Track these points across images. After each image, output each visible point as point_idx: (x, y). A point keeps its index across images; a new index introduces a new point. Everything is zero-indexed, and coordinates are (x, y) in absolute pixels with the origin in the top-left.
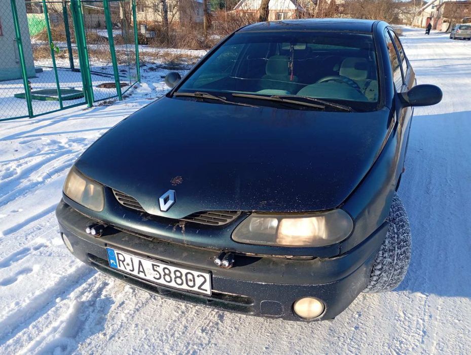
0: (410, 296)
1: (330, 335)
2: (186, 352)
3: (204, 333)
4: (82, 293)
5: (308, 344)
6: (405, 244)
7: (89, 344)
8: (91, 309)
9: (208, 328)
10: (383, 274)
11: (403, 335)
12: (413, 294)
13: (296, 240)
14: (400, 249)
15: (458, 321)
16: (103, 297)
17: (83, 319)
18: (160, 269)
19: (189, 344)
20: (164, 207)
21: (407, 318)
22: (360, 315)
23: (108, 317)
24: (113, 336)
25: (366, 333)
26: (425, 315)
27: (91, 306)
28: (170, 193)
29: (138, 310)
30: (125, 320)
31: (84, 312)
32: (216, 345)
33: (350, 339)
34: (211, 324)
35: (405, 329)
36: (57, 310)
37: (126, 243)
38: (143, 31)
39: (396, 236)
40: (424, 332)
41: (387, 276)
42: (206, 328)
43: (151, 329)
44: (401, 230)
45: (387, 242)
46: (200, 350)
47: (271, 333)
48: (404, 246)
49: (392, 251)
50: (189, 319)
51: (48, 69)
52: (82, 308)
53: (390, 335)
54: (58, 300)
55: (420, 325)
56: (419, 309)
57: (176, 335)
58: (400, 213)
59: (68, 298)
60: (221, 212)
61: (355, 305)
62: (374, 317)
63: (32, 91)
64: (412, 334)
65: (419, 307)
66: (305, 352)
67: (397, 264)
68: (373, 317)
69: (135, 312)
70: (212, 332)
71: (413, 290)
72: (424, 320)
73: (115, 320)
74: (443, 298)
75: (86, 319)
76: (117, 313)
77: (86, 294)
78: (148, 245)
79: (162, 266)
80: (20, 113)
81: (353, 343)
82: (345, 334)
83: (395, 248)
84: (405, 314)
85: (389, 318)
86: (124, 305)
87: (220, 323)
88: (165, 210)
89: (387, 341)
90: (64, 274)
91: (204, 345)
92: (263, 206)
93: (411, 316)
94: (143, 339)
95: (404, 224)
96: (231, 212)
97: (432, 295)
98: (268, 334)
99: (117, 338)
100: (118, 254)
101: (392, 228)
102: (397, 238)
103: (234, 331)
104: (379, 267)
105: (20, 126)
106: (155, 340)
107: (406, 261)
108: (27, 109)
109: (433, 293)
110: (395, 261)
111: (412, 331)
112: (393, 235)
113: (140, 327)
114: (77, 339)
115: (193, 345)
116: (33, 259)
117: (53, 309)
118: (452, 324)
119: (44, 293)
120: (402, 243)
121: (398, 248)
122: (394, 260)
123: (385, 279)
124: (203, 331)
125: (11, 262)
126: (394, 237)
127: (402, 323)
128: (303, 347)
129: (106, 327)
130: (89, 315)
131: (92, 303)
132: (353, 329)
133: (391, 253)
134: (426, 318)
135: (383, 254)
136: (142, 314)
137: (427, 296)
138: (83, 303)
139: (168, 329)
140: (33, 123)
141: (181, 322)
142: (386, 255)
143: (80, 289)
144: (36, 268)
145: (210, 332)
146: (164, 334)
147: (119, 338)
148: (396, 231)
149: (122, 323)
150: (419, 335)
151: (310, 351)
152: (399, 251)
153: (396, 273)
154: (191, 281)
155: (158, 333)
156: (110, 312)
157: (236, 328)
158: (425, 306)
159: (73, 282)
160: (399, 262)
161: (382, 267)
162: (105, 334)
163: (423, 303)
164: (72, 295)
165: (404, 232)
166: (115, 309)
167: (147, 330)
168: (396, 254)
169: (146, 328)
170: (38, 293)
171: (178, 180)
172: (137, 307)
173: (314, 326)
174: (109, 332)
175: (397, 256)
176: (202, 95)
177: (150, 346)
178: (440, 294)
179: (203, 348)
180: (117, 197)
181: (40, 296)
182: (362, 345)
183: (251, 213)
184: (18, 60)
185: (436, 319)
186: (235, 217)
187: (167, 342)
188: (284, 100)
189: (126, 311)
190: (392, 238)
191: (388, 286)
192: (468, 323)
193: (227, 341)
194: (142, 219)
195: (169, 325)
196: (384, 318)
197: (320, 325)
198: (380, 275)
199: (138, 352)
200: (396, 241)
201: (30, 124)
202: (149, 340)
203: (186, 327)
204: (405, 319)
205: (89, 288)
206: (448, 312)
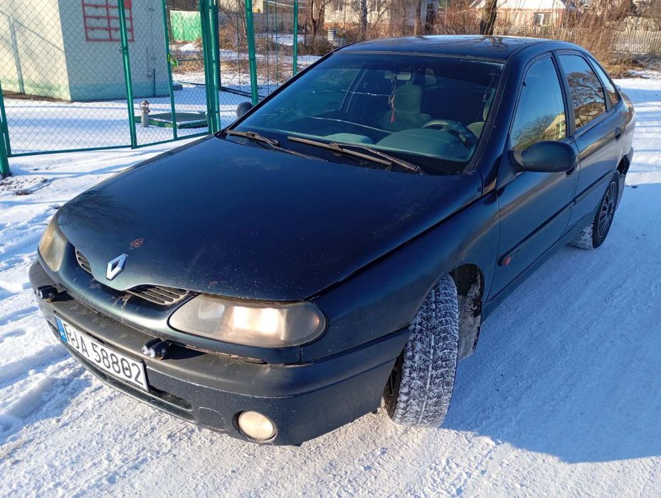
0: (473, 441)
1: (325, 470)
2: (134, 458)
3: (169, 440)
4: (62, 369)
5: (289, 477)
6: (444, 363)
7: (36, 428)
8: (62, 388)
9: (178, 434)
10: (411, 401)
11: (426, 489)
12: (478, 438)
13: (240, 334)
14: (436, 370)
15: (519, 486)
16: (82, 377)
17: (45, 398)
18: (98, 349)
19: (144, 449)
20: (110, 274)
21: (447, 468)
22: (383, 453)
23: (74, 402)
24: (67, 424)
25: (376, 477)
26: (477, 468)
27: (64, 385)
28: (121, 258)
29: (111, 399)
30: (90, 408)
31: (52, 390)
32: (175, 456)
33: (349, 480)
34: (185, 431)
35: (435, 481)
36: (25, 383)
37: (73, 313)
38: (330, 38)
39: (432, 351)
40: (459, 491)
41: (418, 405)
42: (176, 434)
43: (112, 424)
44: (441, 344)
45: (417, 358)
46: (152, 459)
47: (250, 455)
48: (442, 367)
49: (424, 371)
50: (163, 420)
51: (191, 86)
52: (51, 386)
53: (407, 485)
54: (31, 372)
55: (460, 480)
56: (472, 459)
57: (137, 436)
58: (446, 321)
59: (43, 372)
60: (170, 289)
61: (386, 439)
62: (402, 458)
63: (149, 114)
64: (440, 490)
65: (475, 457)
66: (279, 485)
67: (430, 390)
68: (400, 458)
69: (106, 400)
70: (180, 439)
71: (481, 433)
72: (469, 475)
73: (80, 406)
74: (520, 450)
75: (50, 400)
76: (86, 399)
77: (66, 370)
78: (93, 318)
79: (100, 346)
80: (121, 141)
81: (349, 486)
82: (346, 473)
83: (428, 367)
84: (448, 462)
85: (422, 463)
86: (101, 390)
87: (197, 430)
88: (110, 278)
89: (398, 493)
90: (53, 343)
91: (161, 454)
92: (212, 287)
93: (454, 466)
94: (95, 434)
95: (448, 336)
96: (180, 290)
97: (507, 445)
98: (246, 455)
99: (68, 427)
100: (65, 325)
101: (428, 340)
102: (433, 355)
103: (207, 443)
104: (405, 390)
105: (119, 158)
106: (109, 437)
107: (445, 387)
108: (129, 136)
109: (509, 440)
110: (428, 386)
111: (443, 486)
112: (428, 350)
113: (101, 419)
114: (26, 420)
115: (147, 452)
116: (32, 321)
117: (22, 382)
118: (507, 488)
119: (19, 362)
120: (440, 362)
121: (433, 368)
122: (425, 384)
123: (416, 408)
124: (169, 436)
125: (9, 321)
126: (429, 352)
127: (436, 473)
128: (281, 478)
129: (65, 413)
130: (55, 395)
131: (66, 382)
132: (362, 468)
133: (422, 374)
134: (476, 473)
135: (410, 373)
136: (114, 404)
137: (498, 444)
138: (56, 380)
139: (131, 428)
140: (136, 155)
141: (151, 422)
142: (414, 375)
143: (62, 363)
144: (30, 331)
145: (177, 440)
146: (123, 432)
147: (72, 428)
148: (433, 344)
149: (84, 411)
150: (448, 492)
151: (286, 485)
152: (434, 372)
153: (430, 402)
154: (127, 369)
155: (116, 430)
156: (80, 396)
157: (211, 440)
158: (486, 456)
159: (61, 354)
160: (433, 388)
161: (409, 391)
162: (58, 421)
163: (485, 452)
164: (50, 369)
165: (445, 346)
166: (87, 394)
167: (107, 424)
168: (429, 375)
169: (108, 421)
170: (13, 360)
171: (137, 244)
172: (112, 395)
173: (313, 455)
174: (65, 418)
175: (431, 379)
177: (98, 444)
178: (518, 444)
179: (157, 458)
180: (77, 256)
181: (13, 364)
182: (360, 492)
183: (199, 294)
184: (150, 73)
185: (490, 476)
186: (182, 297)
187: (121, 443)
188: (345, 150)
189: (97, 399)
190: (425, 353)
191: (423, 418)
192: (534, 491)
193: (191, 454)
194: (89, 285)
195: (135, 422)
196: (415, 463)
197: (321, 456)
198: (408, 401)
199: (81, 448)
200: (431, 357)
201: (132, 156)
202: (102, 436)
203: (153, 429)
204: (444, 469)
205: (73, 364)
206: (514, 471)
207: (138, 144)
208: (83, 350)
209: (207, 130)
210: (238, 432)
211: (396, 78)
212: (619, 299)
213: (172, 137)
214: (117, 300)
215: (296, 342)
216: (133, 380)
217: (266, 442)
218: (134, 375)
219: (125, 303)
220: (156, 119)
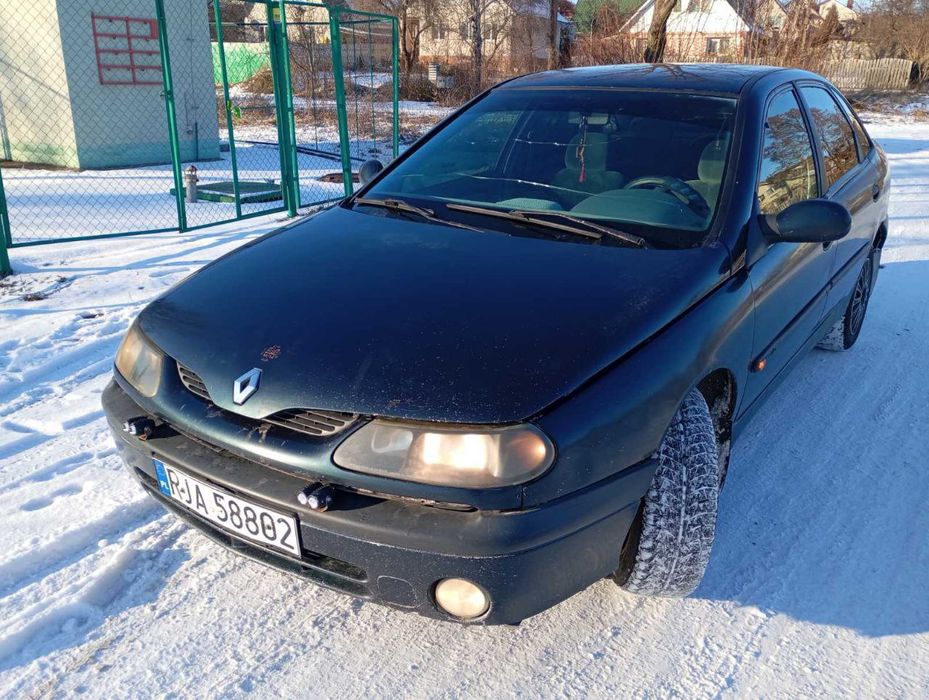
0: (735, 612)
1: (542, 660)
2: (272, 654)
3: (317, 628)
4: (145, 537)
5: (493, 671)
6: (701, 505)
7: (123, 620)
8: (149, 563)
9: (327, 620)
10: (656, 559)
11: (684, 680)
12: (742, 609)
14: (691, 515)
15: (810, 671)
16: (175, 547)
17: (129, 578)
18: (225, 503)
19: (283, 641)
20: (239, 396)
21: (707, 651)
22: (615, 634)
23: (170, 581)
24: (167, 613)
25: (612, 667)
26: (747, 649)
27: (151, 558)
28: (254, 374)
29: (223, 575)
30: (196, 589)
31: (135, 567)
32: (328, 649)
33: (577, 673)
34: (335, 614)
35: (694, 670)
36: (95, 559)
37: (181, 454)
38: (432, 76)
39: (684, 489)
40: (730, 682)
41: (666, 565)
42: (324, 619)
43: (231, 610)
44: (696, 479)
45: (664, 498)
46: (297, 655)
47: (433, 644)
48: (699, 510)
49: (674, 518)
50: (302, 601)
51: (247, 145)
52: (134, 560)
53: (657, 676)
54: (101, 543)
55: (728, 667)
56: (739, 636)
57: (269, 625)
58: (700, 446)
59: (118, 543)
60: (328, 412)
61: (616, 615)
62: (644, 640)
63: (198, 184)
64: (703, 681)
65: (743, 635)
66: (482, 683)
67: (683, 543)
68: (640, 641)
69: (216, 578)
70: (331, 627)
71: (745, 602)
72: (739, 659)
73: (180, 587)
74: (801, 623)
75: (135, 580)
76: (187, 576)
77: (150, 539)
78: (212, 460)
79: (228, 498)
80: (164, 222)
81: (578, 681)
82: (570, 663)
83: (680, 511)
84: (706, 643)
85: (671, 646)
86: (205, 564)
87: (352, 614)
88: (240, 402)
89: (647, 687)
90: (125, 502)
91: (308, 647)
92: (393, 408)
93: (716, 648)
94: (210, 625)
95: (705, 467)
96: (344, 414)
97: (782, 616)
98: (428, 645)
99: (170, 617)
100: (169, 471)
101: (677, 473)
102: (687, 493)
103: (371, 630)
104: (648, 544)
105: (163, 245)
106: (231, 628)
107: (704, 538)
108: (176, 216)
109: (783, 610)
110: (680, 537)
111: (706, 676)
112: (678, 487)
113: (214, 603)
114: (107, 610)
115: (289, 645)
116: (89, 472)
117: (90, 557)
118: (794, 674)
119: (83, 530)
120: (696, 504)
121: (686, 512)
122: (677, 534)
123: (663, 569)
124: (316, 623)
125: (55, 474)
126: (681, 490)
127: (693, 658)
128: (482, 674)
129: (160, 597)
130: (141, 574)
131: (154, 554)
132: (591, 656)
133: (671, 521)
134: (747, 656)
135: (655, 521)
136: (227, 582)
137: (769, 615)
138: (139, 553)
139: (258, 614)
140: (186, 241)
141: (285, 605)
142: (661, 522)
143: (144, 529)
144: (88, 486)
145: (327, 627)
146: (249, 620)
147: (174, 617)
148: (685, 479)
149: (188, 593)
150: (716, 684)
151: (491, 683)
152: (688, 518)
153: (683, 559)
154: (269, 528)
155: (239, 618)
156: (177, 573)
157: (375, 626)
158: (757, 633)
159: (138, 517)
160: (687, 539)
161: (654, 546)
162: (154, 608)
163: (754, 628)
164: (128, 538)
165: (701, 481)
166: (187, 570)
167: (224, 610)
168: (682, 523)
169: (224, 606)
170: (73, 527)
171: (272, 353)
172: (223, 571)
173: (520, 641)
174: (162, 605)
175: (684, 528)
176: (396, 204)
177: (217, 637)
178: (798, 614)
179: (304, 653)
180: (181, 375)
181: (74, 533)
182: (595, 687)
183: (373, 418)
184: (190, 128)
185: (768, 660)
186: (347, 423)
187: (249, 635)
188: (532, 220)
189: (202, 576)
190: (675, 492)
191: (671, 583)
192: (831, 677)
193: (350, 647)
194: (207, 414)
195: (263, 606)
196: (661, 646)
197: (532, 641)
198: (651, 559)
199: (194, 644)
200: (684, 497)
201: (180, 242)
202: (220, 626)
203: (290, 614)
204: (703, 652)
205: (159, 529)
206: (799, 651)
207: (188, 226)
208: (198, 504)
209: (282, 205)
210: (434, 609)
211: (586, 122)
212: (892, 416)
213: (234, 215)
214: (251, 433)
215: (516, 479)
216: (277, 543)
217: (475, 620)
218: (280, 536)
219: (264, 436)
220: (207, 191)
